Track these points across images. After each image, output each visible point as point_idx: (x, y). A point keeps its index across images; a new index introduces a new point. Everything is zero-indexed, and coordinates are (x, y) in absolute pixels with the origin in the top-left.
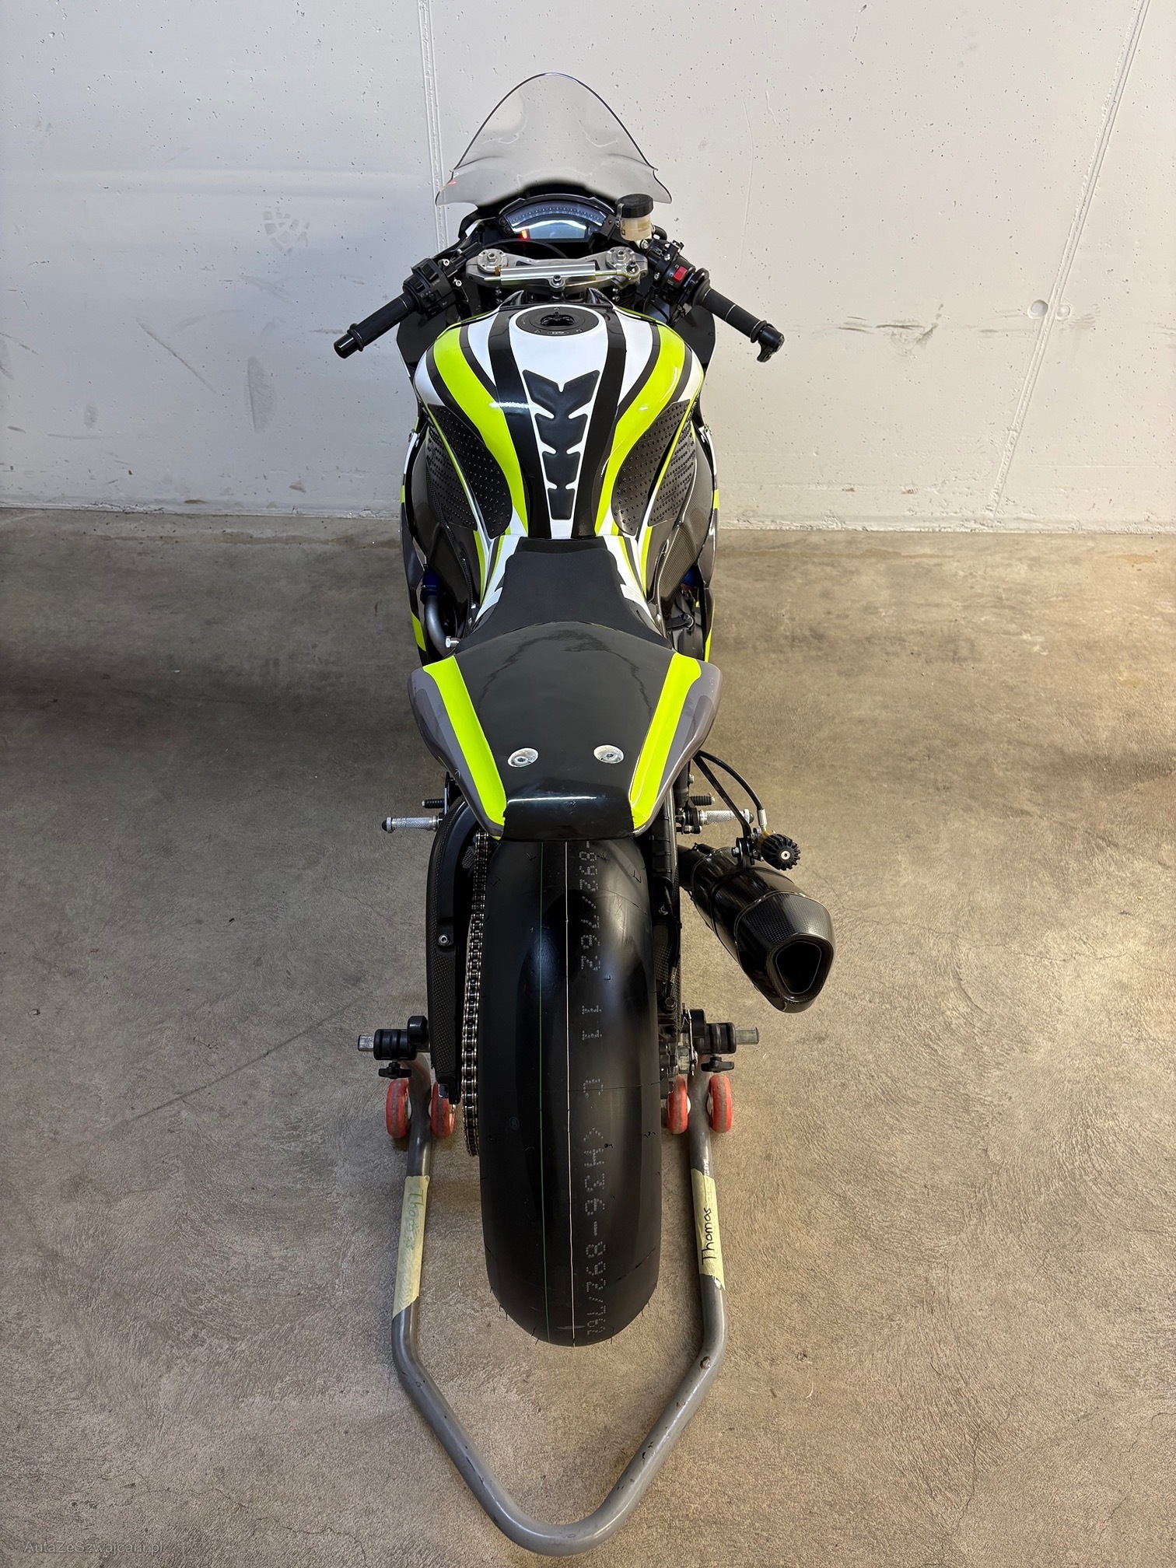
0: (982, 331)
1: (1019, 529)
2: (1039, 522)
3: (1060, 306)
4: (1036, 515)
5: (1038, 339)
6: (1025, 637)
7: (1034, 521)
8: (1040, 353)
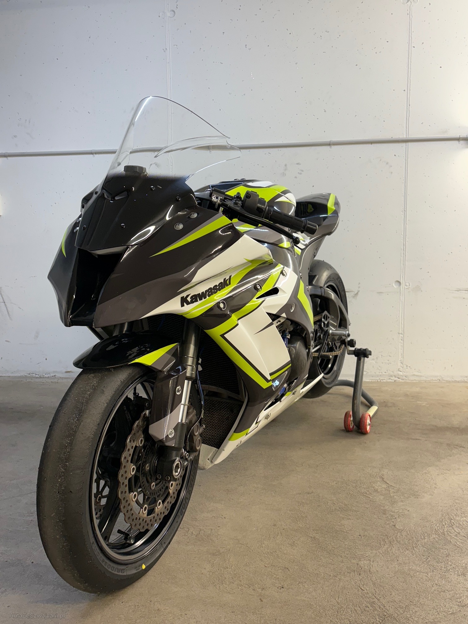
0: (378, 293)
1: (415, 380)
2: (423, 377)
3: (406, 283)
4: (421, 373)
5: (400, 295)
6: (418, 402)
7: (421, 376)
8: (403, 301)
